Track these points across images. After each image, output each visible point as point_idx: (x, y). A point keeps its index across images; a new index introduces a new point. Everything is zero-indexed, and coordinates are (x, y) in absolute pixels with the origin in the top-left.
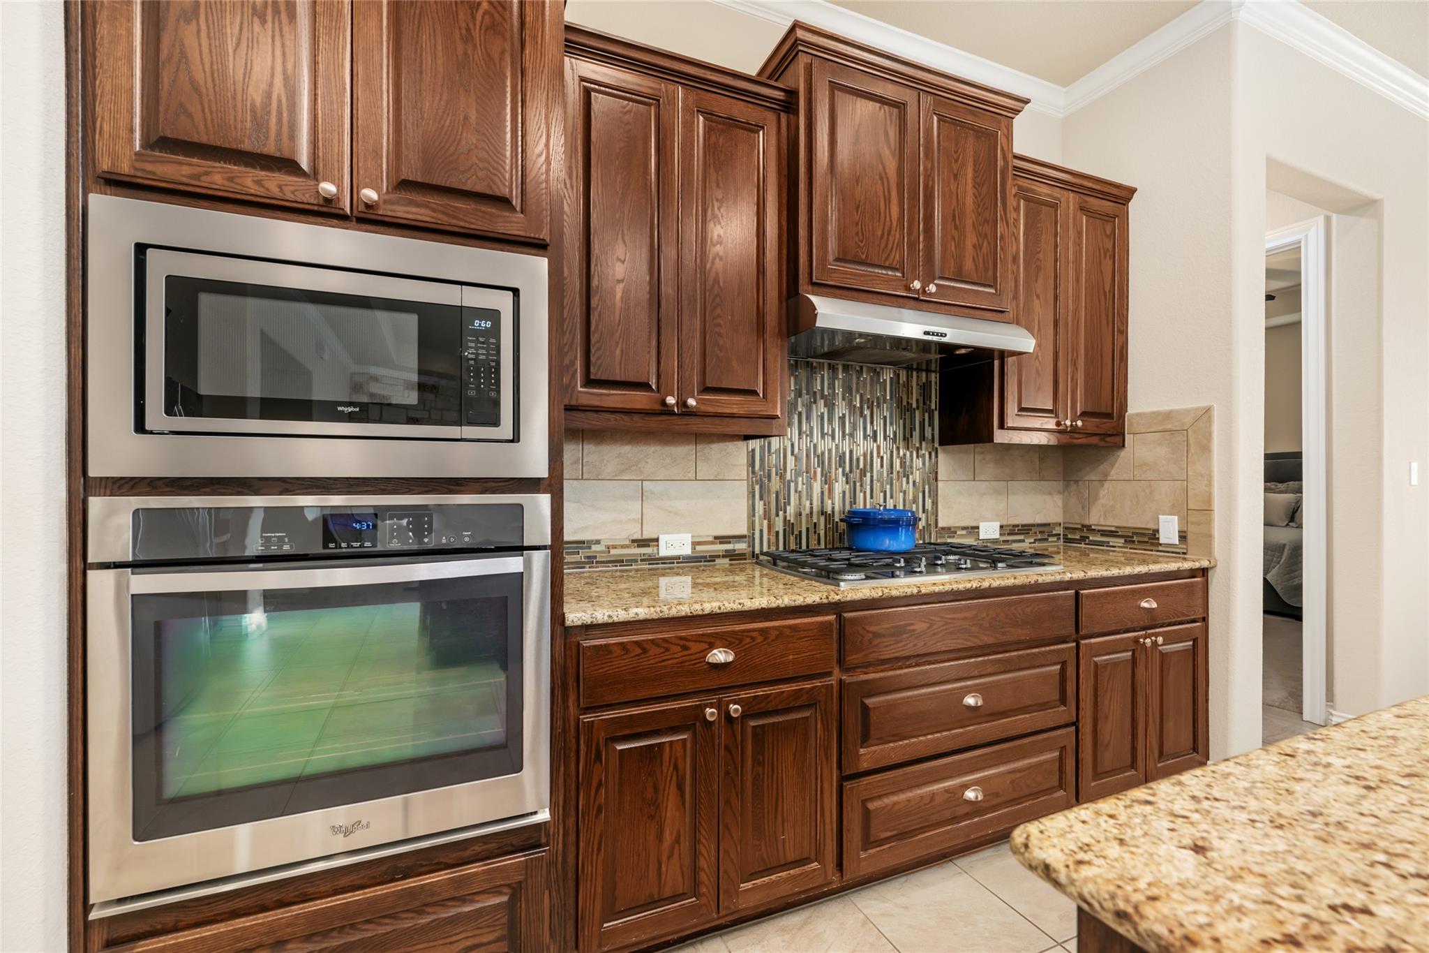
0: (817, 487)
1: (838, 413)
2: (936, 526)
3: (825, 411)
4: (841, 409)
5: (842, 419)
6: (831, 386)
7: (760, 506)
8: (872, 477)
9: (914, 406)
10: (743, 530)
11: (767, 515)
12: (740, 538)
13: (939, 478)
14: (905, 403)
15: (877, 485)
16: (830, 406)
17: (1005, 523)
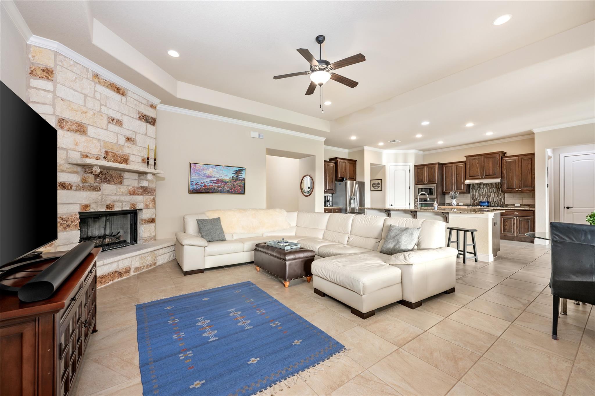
0: (481, 199)
1: (485, 190)
2: (505, 204)
3: (483, 190)
4: (485, 189)
5: (486, 190)
6: (484, 186)
7: (472, 201)
8: (491, 198)
9: (500, 187)
10: (470, 203)
11: (473, 201)
12: (469, 204)
13: (505, 197)
14: (498, 187)
15: (492, 199)
16: (483, 189)
17: (522, 204)
